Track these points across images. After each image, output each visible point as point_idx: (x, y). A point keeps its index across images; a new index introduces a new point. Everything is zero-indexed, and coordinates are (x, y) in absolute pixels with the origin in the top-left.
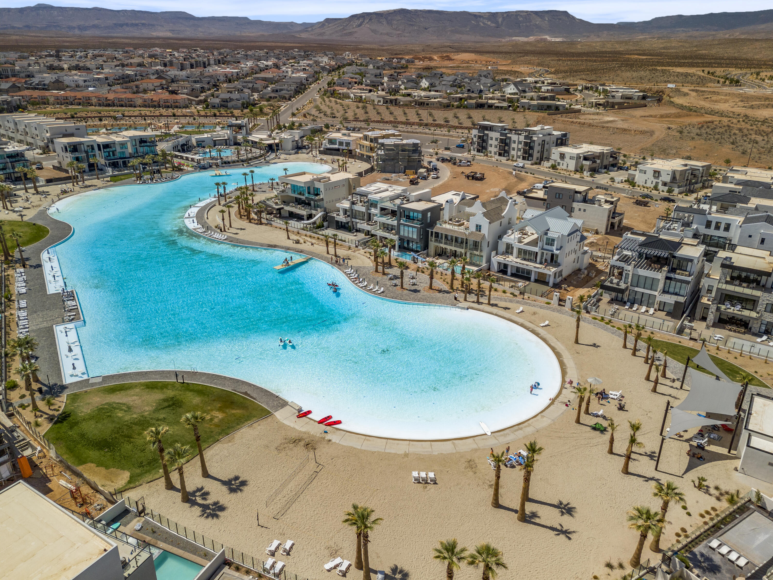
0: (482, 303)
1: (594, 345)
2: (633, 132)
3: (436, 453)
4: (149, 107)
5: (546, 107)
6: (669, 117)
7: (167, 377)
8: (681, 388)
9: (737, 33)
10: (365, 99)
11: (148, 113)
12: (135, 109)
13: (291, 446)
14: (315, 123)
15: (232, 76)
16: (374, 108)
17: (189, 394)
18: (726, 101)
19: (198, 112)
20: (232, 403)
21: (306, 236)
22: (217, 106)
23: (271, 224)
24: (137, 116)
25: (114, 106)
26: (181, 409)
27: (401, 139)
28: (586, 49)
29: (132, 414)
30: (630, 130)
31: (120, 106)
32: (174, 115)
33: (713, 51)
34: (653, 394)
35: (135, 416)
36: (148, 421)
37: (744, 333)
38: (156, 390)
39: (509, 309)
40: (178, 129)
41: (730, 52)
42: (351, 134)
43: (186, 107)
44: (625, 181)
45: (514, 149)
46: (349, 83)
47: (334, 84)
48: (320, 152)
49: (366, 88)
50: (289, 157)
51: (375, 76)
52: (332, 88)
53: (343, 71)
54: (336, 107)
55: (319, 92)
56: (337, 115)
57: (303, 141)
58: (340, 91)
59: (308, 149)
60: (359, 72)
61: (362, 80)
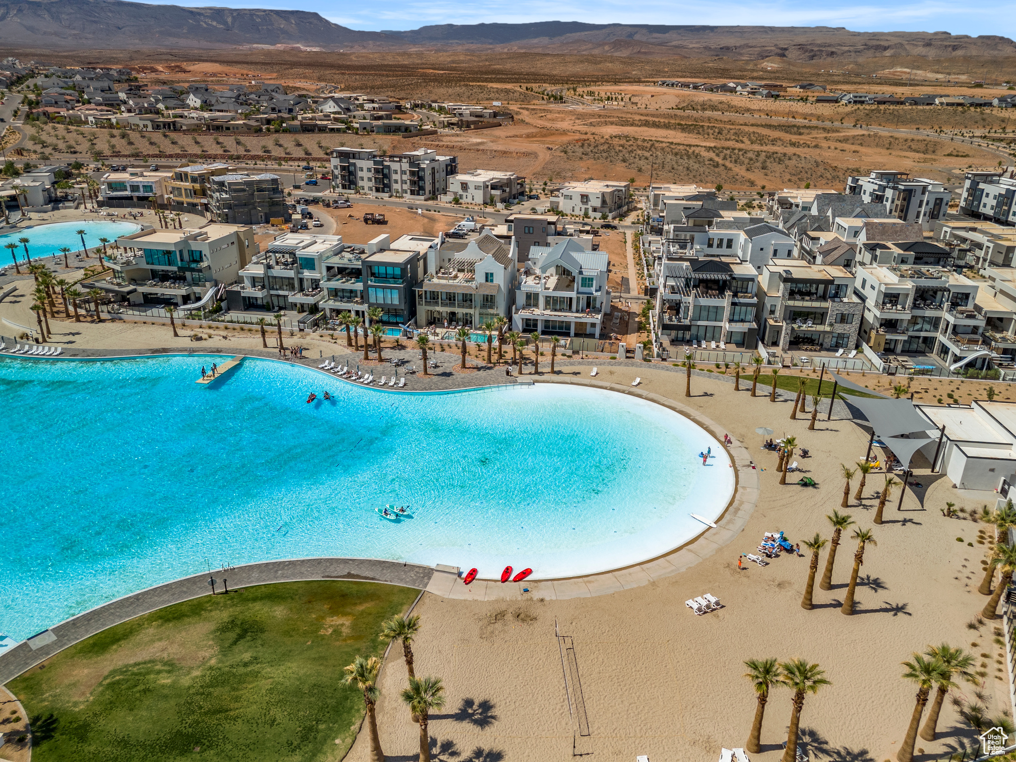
0: (542, 373)
1: (706, 394)
2: (514, 154)
3: (683, 570)
5: (393, 129)
6: (535, 136)
7: (185, 592)
8: (829, 419)
9: (515, 47)
10: (117, 123)
13: (498, 625)
14: (48, 162)
16: (143, 137)
17: (257, 606)
18: (563, 120)
20: (344, 596)
21: (201, 327)
23: (121, 319)
26: (266, 634)
27: (247, 175)
28: (363, 62)
29: (189, 673)
30: (511, 153)
33: (508, 66)
34: (813, 433)
35: (196, 673)
36: (229, 672)
37: (820, 351)
38: (187, 620)
39: (579, 373)
41: (525, 67)
42: (145, 174)
44: (549, 211)
45: (396, 181)
46: (67, 102)
47: (38, 103)
48: (101, 204)
49: (99, 108)
50: (45, 216)
51: (102, 91)
52: (40, 110)
53: (35, 85)
54: (72, 138)
55: (15, 116)
56: (78, 148)
57: (55, 190)
58: (62, 113)
59: (74, 201)
60: (64, 85)
61: (82, 97)
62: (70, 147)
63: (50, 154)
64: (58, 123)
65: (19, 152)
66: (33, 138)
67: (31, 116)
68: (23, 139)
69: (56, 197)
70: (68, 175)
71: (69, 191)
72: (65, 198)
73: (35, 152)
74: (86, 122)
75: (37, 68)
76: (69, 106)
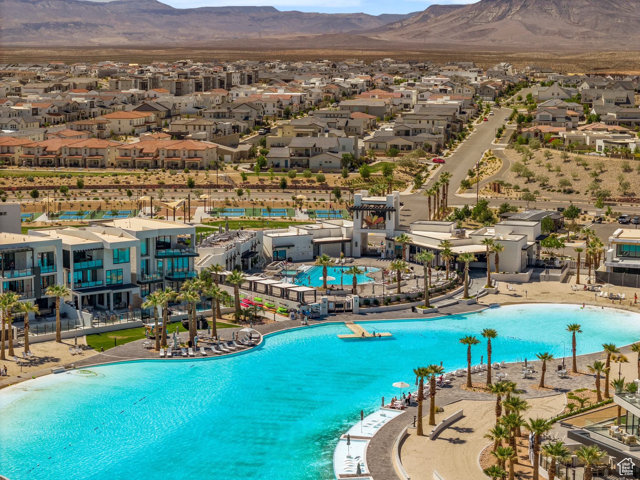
4: (134, 167)
10: (637, 150)
11: (133, 181)
12: (104, 171)
15: (291, 104)
19: (245, 179)
22: (282, 164)
24: (110, 187)
25: (59, 165)
31: (71, 166)
32: (191, 185)
40: (209, 216)
43: (216, 167)
46: (568, 118)
47: (530, 120)
48: (602, 278)
49: (610, 128)
50: (518, 289)
51: (617, 104)
52: (532, 129)
53: (529, 96)
54: (569, 170)
55: (498, 136)
56: (575, 186)
57: (539, 248)
58: (561, 134)
59: (562, 268)
60: (567, 96)
61: (588, 113)
62: (564, 183)
63: (537, 192)
64: (554, 147)
65: (497, 187)
66: (517, 169)
67: (518, 138)
68: (504, 168)
69: (538, 260)
70: (558, 226)
71: (556, 251)
72: (550, 264)
73: (517, 188)
74: (591, 148)
75: (532, 75)
76: (570, 124)
